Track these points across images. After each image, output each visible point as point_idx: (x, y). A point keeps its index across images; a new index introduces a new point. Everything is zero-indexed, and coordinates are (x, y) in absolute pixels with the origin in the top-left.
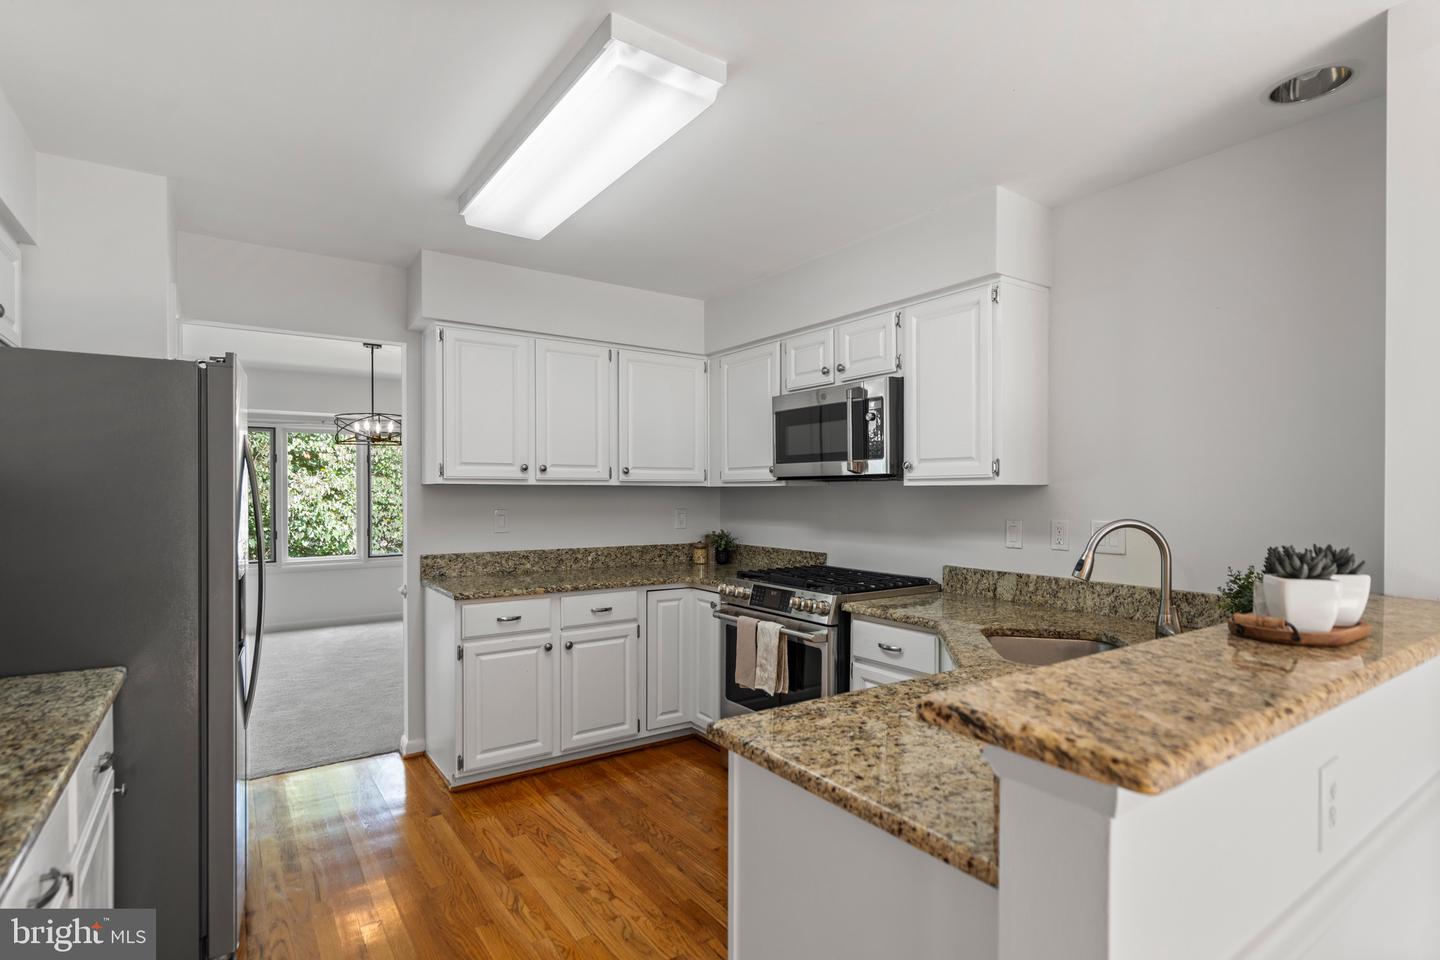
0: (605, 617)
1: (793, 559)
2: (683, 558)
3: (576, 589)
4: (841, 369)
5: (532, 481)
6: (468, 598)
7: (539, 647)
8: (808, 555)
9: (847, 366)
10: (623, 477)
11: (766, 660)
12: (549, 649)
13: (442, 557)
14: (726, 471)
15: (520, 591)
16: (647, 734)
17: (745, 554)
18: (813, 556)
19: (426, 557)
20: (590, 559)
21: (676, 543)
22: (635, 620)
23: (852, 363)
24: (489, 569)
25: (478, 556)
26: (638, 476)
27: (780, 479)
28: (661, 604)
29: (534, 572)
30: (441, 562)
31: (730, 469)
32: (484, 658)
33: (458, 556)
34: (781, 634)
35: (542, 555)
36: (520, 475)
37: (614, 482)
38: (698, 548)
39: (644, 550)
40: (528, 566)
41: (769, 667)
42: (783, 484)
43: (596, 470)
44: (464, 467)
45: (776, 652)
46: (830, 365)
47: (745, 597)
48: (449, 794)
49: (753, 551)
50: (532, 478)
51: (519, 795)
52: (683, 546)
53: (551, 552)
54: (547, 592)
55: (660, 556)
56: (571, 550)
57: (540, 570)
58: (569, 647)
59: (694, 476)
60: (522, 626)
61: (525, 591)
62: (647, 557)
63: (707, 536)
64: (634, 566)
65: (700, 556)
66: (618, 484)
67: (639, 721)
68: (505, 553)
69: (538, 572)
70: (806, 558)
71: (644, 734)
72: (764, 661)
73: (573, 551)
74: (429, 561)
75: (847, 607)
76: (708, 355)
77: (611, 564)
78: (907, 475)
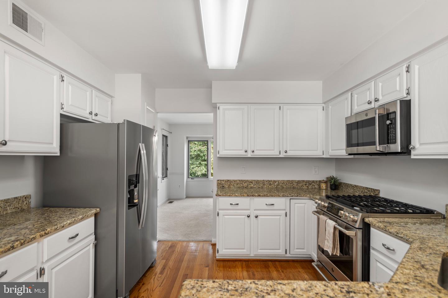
0: (271, 207)
1: (364, 191)
2: (317, 186)
3: (259, 196)
4: (377, 100)
5: (249, 156)
6: (220, 196)
7: (245, 215)
8: (370, 190)
9: (380, 98)
10: (285, 154)
11: (329, 238)
12: (249, 217)
13: (223, 180)
14: (330, 151)
15: (238, 195)
16: (290, 256)
17: (344, 186)
18: (373, 190)
19: (218, 180)
20: (276, 184)
21: (313, 180)
22: (285, 210)
23: (383, 96)
24: (239, 186)
25: (235, 181)
26: (291, 153)
27: (350, 154)
28: (296, 205)
29: (254, 188)
30: (223, 182)
31: (332, 150)
32: (226, 217)
33: (228, 180)
34: (335, 228)
35: (257, 182)
36: (245, 153)
37: (281, 156)
38: (322, 183)
39: (299, 182)
40: (252, 185)
41: (330, 242)
42: (352, 157)
43: (274, 151)
44: (226, 151)
45: (332, 235)
46: (373, 99)
47: (324, 206)
48: (215, 260)
49: (347, 185)
50: (249, 155)
51: (235, 267)
52: (317, 181)
53: (261, 181)
54: (248, 196)
55: (306, 185)
56: (268, 180)
57: (257, 187)
58: (257, 217)
59: (318, 153)
60: (238, 207)
61: (240, 195)
62: (300, 185)
63: (327, 178)
64: (294, 188)
65: (323, 186)
66: (284, 157)
67: (286, 250)
68: (244, 180)
69: (256, 188)
70: (369, 191)
71: (288, 255)
72: (328, 238)
73: (269, 181)
74: (219, 182)
75: (367, 220)
76: (324, 103)
77: (285, 187)
78: (413, 152)
